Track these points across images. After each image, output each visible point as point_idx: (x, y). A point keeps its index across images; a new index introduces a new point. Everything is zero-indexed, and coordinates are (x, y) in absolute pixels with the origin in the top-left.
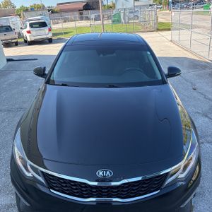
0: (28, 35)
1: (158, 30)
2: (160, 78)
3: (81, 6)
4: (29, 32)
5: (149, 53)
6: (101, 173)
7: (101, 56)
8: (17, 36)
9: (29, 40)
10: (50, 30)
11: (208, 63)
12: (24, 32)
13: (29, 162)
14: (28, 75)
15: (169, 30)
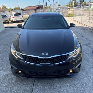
0: (13, 19)
1: (68, 16)
2: (67, 27)
3: (36, 8)
4: (14, 18)
5: (62, 18)
6: (44, 54)
7: (44, 19)
8: (8, 19)
9: (13, 21)
10: (22, 17)
11: (88, 28)
12: (12, 18)
13: (17, 52)
14: (14, 33)
15: (73, 16)
